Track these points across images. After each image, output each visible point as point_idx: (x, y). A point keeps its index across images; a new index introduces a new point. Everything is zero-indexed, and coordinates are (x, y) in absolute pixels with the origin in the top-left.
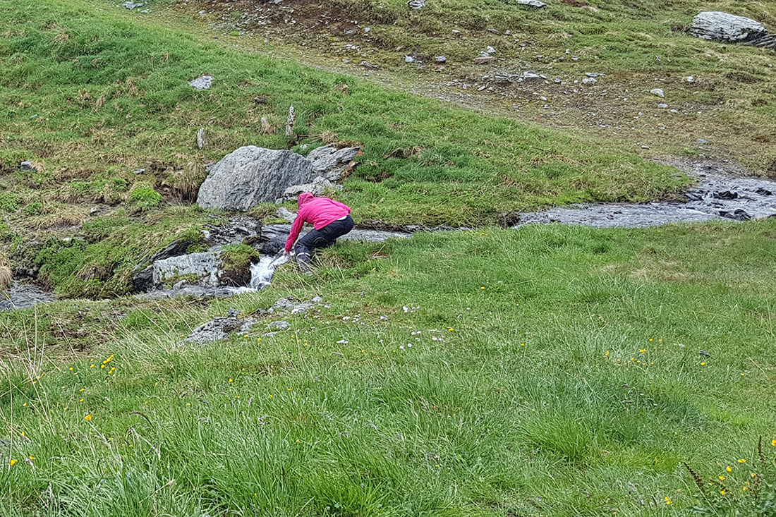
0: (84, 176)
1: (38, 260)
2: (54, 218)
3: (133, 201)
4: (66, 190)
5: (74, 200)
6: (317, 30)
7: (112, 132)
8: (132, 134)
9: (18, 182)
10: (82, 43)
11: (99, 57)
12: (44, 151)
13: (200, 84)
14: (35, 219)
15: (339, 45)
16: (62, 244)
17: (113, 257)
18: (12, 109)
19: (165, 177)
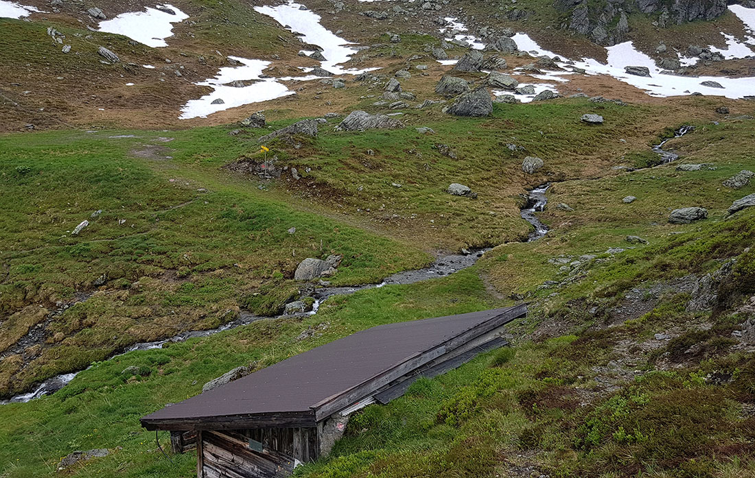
0: (256, 268)
1: (247, 302)
2: (249, 286)
3: (275, 278)
4: (251, 274)
5: (254, 278)
6: (328, 199)
7: (264, 250)
8: (270, 251)
9: (234, 272)
10: (248, 214)
11: (255, 220)
12: (241, 259)
13: (291, 231)
14: (243, 287)
15: (336, 205)
16: (254, 296)
17: (271, 301)
18: (227, 242)
19: (284, 267)
